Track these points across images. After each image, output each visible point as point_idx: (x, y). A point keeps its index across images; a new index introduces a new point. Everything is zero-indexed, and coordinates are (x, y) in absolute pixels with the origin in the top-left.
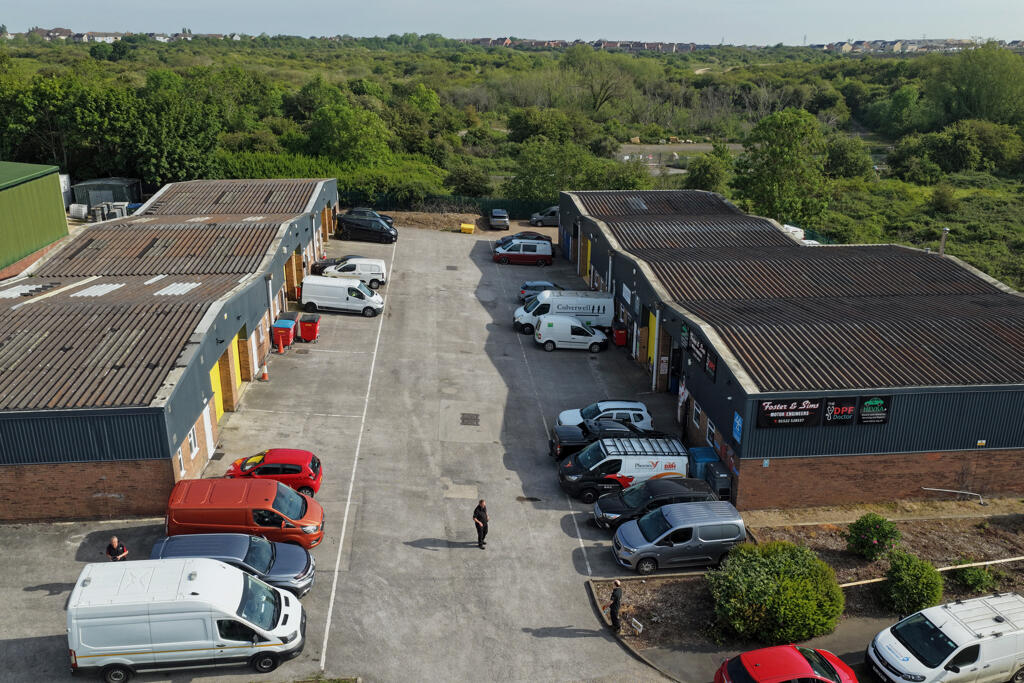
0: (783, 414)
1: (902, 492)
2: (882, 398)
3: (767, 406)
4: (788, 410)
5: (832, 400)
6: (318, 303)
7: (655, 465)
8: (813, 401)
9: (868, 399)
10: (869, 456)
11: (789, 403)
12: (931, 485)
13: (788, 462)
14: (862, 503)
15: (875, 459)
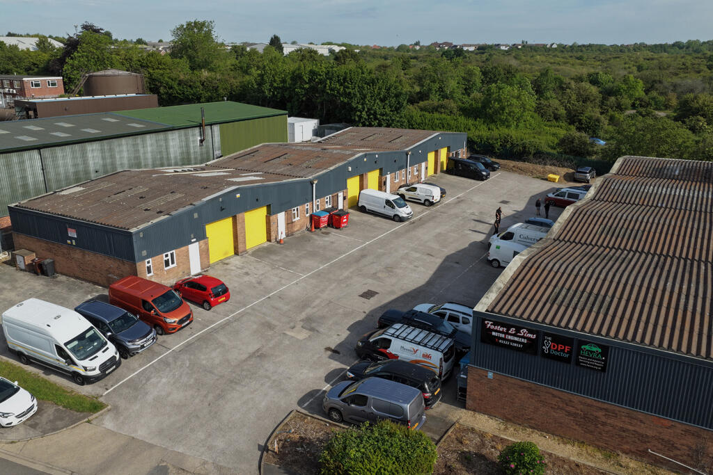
0: (503, 336)
1: (626, 447)
2: (599, 346)
3: (489, 325)
4: (507, 333)
5: (549, 335)
6: (368, 207)
7: (416, 352)
8: (530, 331)
9: (586, 343)
10: (589, 400)
11: (509, 327)
12: (659, 451)
13: (510, 380)
14: (583, 442)
15: (595, 403)
